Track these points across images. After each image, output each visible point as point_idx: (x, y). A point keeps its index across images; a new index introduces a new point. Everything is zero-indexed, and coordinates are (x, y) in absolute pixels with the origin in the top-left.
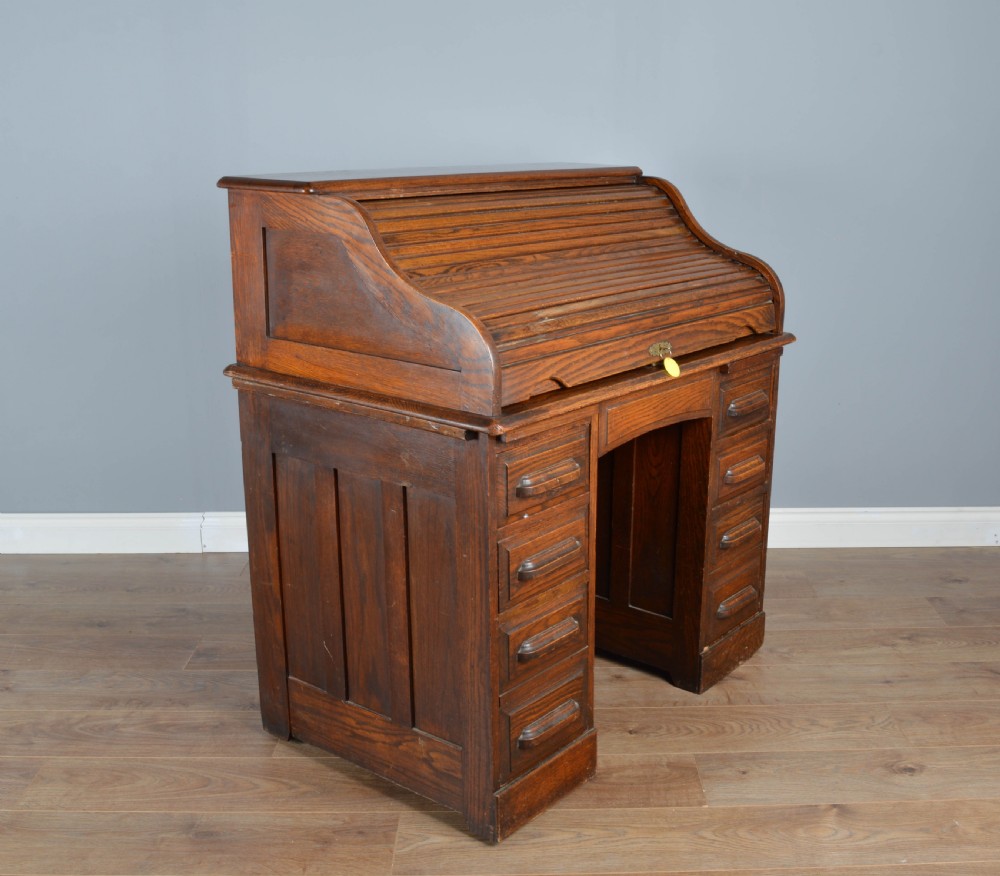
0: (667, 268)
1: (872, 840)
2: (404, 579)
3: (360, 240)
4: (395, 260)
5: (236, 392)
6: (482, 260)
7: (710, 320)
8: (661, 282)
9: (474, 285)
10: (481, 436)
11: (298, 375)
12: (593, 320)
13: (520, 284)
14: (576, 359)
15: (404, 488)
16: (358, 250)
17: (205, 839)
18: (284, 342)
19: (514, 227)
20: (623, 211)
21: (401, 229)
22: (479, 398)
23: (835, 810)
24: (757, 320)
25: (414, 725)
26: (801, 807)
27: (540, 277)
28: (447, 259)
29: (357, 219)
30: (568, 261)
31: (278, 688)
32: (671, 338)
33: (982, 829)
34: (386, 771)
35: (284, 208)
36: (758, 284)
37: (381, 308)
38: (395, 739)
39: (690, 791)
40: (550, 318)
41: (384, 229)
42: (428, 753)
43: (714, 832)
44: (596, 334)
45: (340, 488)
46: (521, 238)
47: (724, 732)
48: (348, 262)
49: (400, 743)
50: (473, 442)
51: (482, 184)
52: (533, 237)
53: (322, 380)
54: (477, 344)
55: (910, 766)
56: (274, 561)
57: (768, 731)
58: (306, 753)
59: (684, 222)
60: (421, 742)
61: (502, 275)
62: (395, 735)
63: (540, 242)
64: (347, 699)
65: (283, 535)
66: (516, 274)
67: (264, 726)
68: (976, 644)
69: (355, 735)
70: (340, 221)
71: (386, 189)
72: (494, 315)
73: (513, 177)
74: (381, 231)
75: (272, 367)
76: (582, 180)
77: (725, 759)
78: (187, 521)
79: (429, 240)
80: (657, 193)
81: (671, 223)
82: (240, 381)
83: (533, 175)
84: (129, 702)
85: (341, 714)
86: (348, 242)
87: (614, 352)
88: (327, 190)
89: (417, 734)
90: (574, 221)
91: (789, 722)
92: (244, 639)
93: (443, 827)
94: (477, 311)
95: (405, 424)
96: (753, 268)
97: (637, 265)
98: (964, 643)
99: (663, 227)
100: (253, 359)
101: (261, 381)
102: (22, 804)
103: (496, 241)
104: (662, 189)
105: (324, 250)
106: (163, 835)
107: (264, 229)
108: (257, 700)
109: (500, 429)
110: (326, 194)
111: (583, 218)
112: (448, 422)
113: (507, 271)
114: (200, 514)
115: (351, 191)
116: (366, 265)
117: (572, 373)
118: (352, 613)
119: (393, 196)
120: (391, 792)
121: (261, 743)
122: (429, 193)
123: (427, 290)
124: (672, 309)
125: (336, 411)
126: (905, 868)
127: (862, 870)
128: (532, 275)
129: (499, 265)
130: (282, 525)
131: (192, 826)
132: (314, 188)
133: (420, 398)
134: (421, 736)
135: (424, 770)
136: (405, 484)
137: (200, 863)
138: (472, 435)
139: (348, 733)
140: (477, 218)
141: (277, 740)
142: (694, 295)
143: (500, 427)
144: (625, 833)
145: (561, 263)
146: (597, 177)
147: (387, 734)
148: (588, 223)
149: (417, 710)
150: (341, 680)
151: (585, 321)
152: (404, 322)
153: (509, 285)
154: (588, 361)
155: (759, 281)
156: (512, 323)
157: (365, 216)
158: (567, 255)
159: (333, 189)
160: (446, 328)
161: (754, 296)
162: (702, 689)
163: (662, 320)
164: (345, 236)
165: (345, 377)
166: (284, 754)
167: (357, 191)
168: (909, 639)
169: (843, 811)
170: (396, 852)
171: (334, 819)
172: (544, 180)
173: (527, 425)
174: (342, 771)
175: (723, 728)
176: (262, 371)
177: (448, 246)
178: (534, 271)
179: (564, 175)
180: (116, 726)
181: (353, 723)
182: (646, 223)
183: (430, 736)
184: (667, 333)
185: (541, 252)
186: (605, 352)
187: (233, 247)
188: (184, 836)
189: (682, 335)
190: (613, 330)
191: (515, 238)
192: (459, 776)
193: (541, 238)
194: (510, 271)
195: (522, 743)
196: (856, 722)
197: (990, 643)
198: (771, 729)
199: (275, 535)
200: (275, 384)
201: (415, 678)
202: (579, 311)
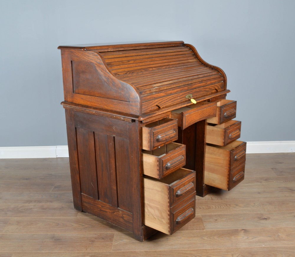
0: (192, 71)
1: (254, 240)
2: (115, 164)
3: (100, 64)
4: (111, 70)
5: (64, 109)
6: (137, 70)
7: (205, 87)
8: (190, 75)
9: (135, 77)
10: (136, 121)
11: (82, 104)
12: (170, 88)
13: (148, 77)
14: (164, 100)
15: (114, 137)
16: (99, 67)
17: (57, 241)
18: (78, 94)
19: (146, 60)
20: (179, 55)
21: (112, 61)
22: (135, 110)
23: (243, 231)
24: (218, 87)
25: (118, 207)
26: (233, 230)
27: (154, 74)
28: (126, 70)
29: (98, 57)
30: (163, 70)
31: (78, 197)
32: (193, 93)
33: (287, 236)
34: (110, 220)
35: (77, 54)
36: (219, 76)
37: (106, 84)
38: (113, 211)
39: (200, 225)
40: (157, 87)
41: (107, 61)
42: (122, 215)
43: (207, 237)
44: (170, 92)
45: (95, 137)
46: (148, 63)
47: (210, 208)
48: (96, 70)
49: (114, 212)
50: (134, 123)
51: (136, 47)
52: (152, 63)
53: (89, 106)
54: (135, 94)
55: (266, 218)
56: (76, 159)
57: (224, 208)
58: (87, 216)
59: (197, 58)
60: (120, 212)
61: (143, 74)
62: (112, 210)
63: (154, 64)
64: (99, 199)
65: (79, 152)
66: (147, 74)
67: (75, 208)
68: (286, 181)
69: (101, 210)
70: (94, 58)
71: (107, 49)
72: (140, 86)
73: (145, 44)
74: (106, 62)
75: (75, 102)
76: (166, 45)
77: (210, 216)
78: (52, 148)
79: (121, 64)
80: (189, 49)
81: (193, 58)
82: (65, 106)
83: (151, 44)
84: (35, 201)
85: (97, 204)
86: (96, 64)
87: (175, 97)
88: (90, 49)
89: (119, 209)
90: (164, 58)
91: (230, 205)
92: (68, 183)
93: (127, 237)
94: (135, 85)
95: (114, 118)
96: (218, 71)
97: (183, 70)
98: (282, 181)
99: (191, 59)
100: (69, 100)
101: (72, 106)
102: (4, 231)
103: (141, 64)
104: (190, 48)
105: (89, 67)
106: (45, 240)
107: (72, 61)
108: (72, 200)
109: (142, 119)
110: (89, 50)
111: (167, 57)
112: (126, 117)
113: (144, 73)
114: (56, 146)
115: (97, 49)
116: (102, 71)
117: (162, 104)
118: (99, 174)
119: (109, 51)
120: (112, 227)
121: (74, 213)
122: (120, 50)
123: (121, 79)
124: (193, 84)
125: (94, 114)
126: (264, 247)
127: (251, 248)
128: (151, 74)
129: (142, 71)
130: (79, 149)
131: (53, 237)
132: (86, 49)
133: (118, 110)
134: (120, 210)
135: (121, 220)
136: (114, 136)
137: (56, 248)
138: (133, 121)
139: (99, 210)
140: (135, 58)
141: (78, 212)
142: (200, 80)
143: (142, 118)
144: (181, 238)
145: (160, 70)
146: (170, 44)
147: (110, 210)
148: (168, 58)
149: (119, 202)
150: (97, 194)
151: (167, 88)
152: (113, 88)
153: (145, 77)
154: (168, 100)
155: (220, 75)
156: (146, 88)
157: (101, 57)
158: (163, 68)
159: (92, 49)
160: (125, 89)
161: (218, 80)
162: (204, 196)
163: (190, 87)
164: (95, 63)
165: (96, 104)
166: (81, 216)
167: (98, 49)
168: (265, 180)
169: (245, 231)
170: (113, 244)
171: (95, 235)
172: (155, 45)
173: (150, 118)
174: (98, 221)
175: (210, 207)
176: (72, 103)
177: (126, 66)
178: (152, 73)
179: (161, 44)
180: (31, 208)
181: (100, 206)
182: (186, 58)
183: (123, 210)
184: (191, 91)
185: (154, 67)
186: (173, 97)
187: (63, 67)
188: (51, 240)
189: (196, 92)
190: (176, 90)
191: (146, 63)
192: (132, 222)
193: (154, 63)
194: (146, 73)
195: (177, 222)
196: (249, 205)
197: (290, 181)
198: (224, 207)
199: (77, 151)
200: (75, 107)
201: (118, 193)
202: (166, 85)
